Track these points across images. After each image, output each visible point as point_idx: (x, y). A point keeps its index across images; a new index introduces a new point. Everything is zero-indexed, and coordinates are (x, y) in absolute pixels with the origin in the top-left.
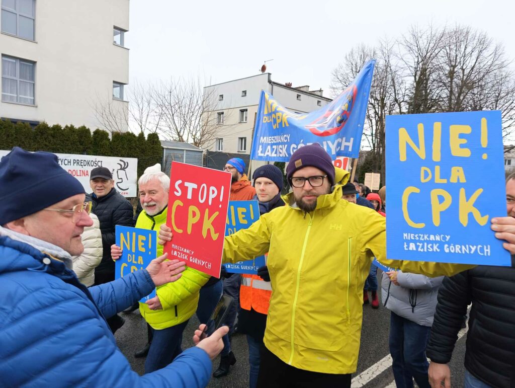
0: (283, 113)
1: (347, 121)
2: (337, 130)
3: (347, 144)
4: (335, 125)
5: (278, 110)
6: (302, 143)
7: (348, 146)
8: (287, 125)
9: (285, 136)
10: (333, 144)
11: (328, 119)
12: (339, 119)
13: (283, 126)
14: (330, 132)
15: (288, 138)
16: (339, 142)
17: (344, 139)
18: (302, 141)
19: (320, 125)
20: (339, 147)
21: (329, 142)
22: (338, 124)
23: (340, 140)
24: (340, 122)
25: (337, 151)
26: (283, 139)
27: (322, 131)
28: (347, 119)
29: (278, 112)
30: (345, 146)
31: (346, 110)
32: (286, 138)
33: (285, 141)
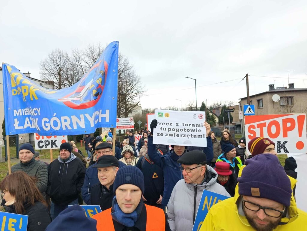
0: (29, 86)
1: (102, 95)
2: (95, 103)
3: (104, 116)
4: (92, 98)
5: (23, 83)
6: (55, 116)
7: (105, 118)
8: (36, 98)
9: (35, 109)
10: (91, 117)
11: (82, 93)
12: (94, 92)
13: (32, 99)
14: (87, 105)
15: (39, 111)
16: (97, 114)
17: (101, 111)
18: (55, 114)
19: (75, 98)
20: (97, 120)
21: (87, 115)
22: (95, 97)
23: (97, 112)
24: (97, 95)
25: (96, 123)
26: (33, 113)
27: (78, 104)
28: (102, 92)
29: (24, 85)
30: (102, 118)
31: (101, 84)
32: (36, 112)
33: (36, 115)
